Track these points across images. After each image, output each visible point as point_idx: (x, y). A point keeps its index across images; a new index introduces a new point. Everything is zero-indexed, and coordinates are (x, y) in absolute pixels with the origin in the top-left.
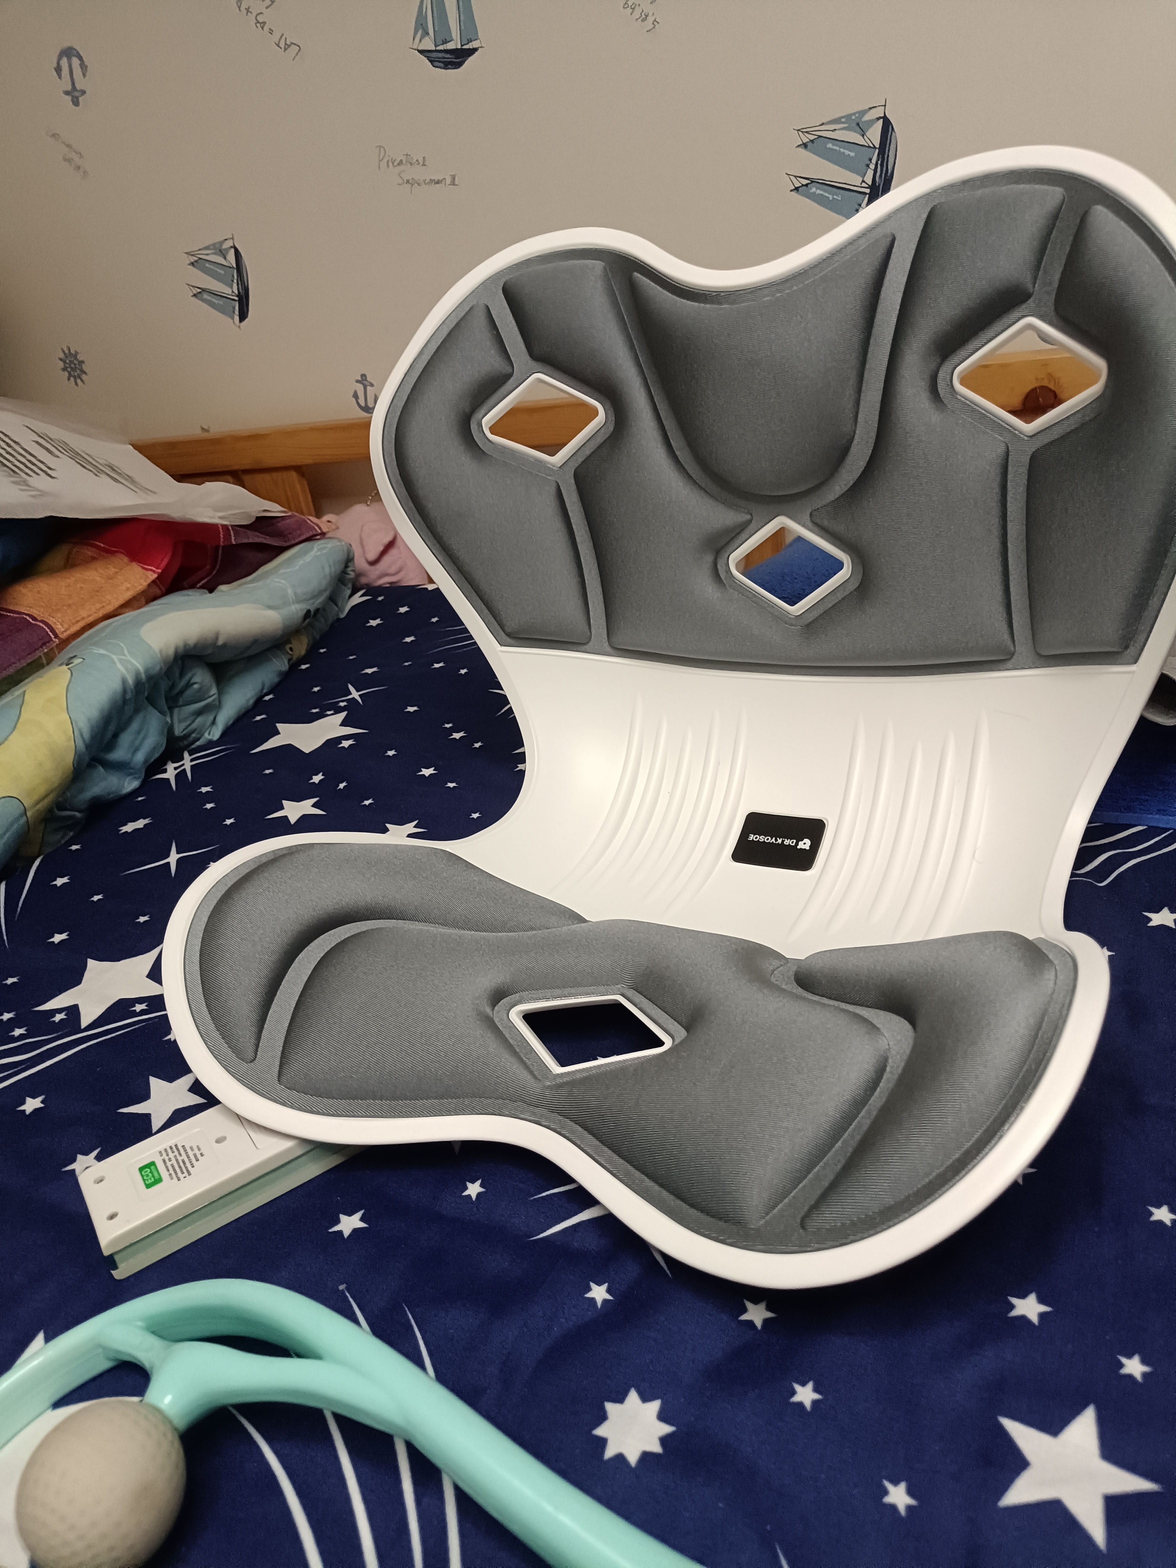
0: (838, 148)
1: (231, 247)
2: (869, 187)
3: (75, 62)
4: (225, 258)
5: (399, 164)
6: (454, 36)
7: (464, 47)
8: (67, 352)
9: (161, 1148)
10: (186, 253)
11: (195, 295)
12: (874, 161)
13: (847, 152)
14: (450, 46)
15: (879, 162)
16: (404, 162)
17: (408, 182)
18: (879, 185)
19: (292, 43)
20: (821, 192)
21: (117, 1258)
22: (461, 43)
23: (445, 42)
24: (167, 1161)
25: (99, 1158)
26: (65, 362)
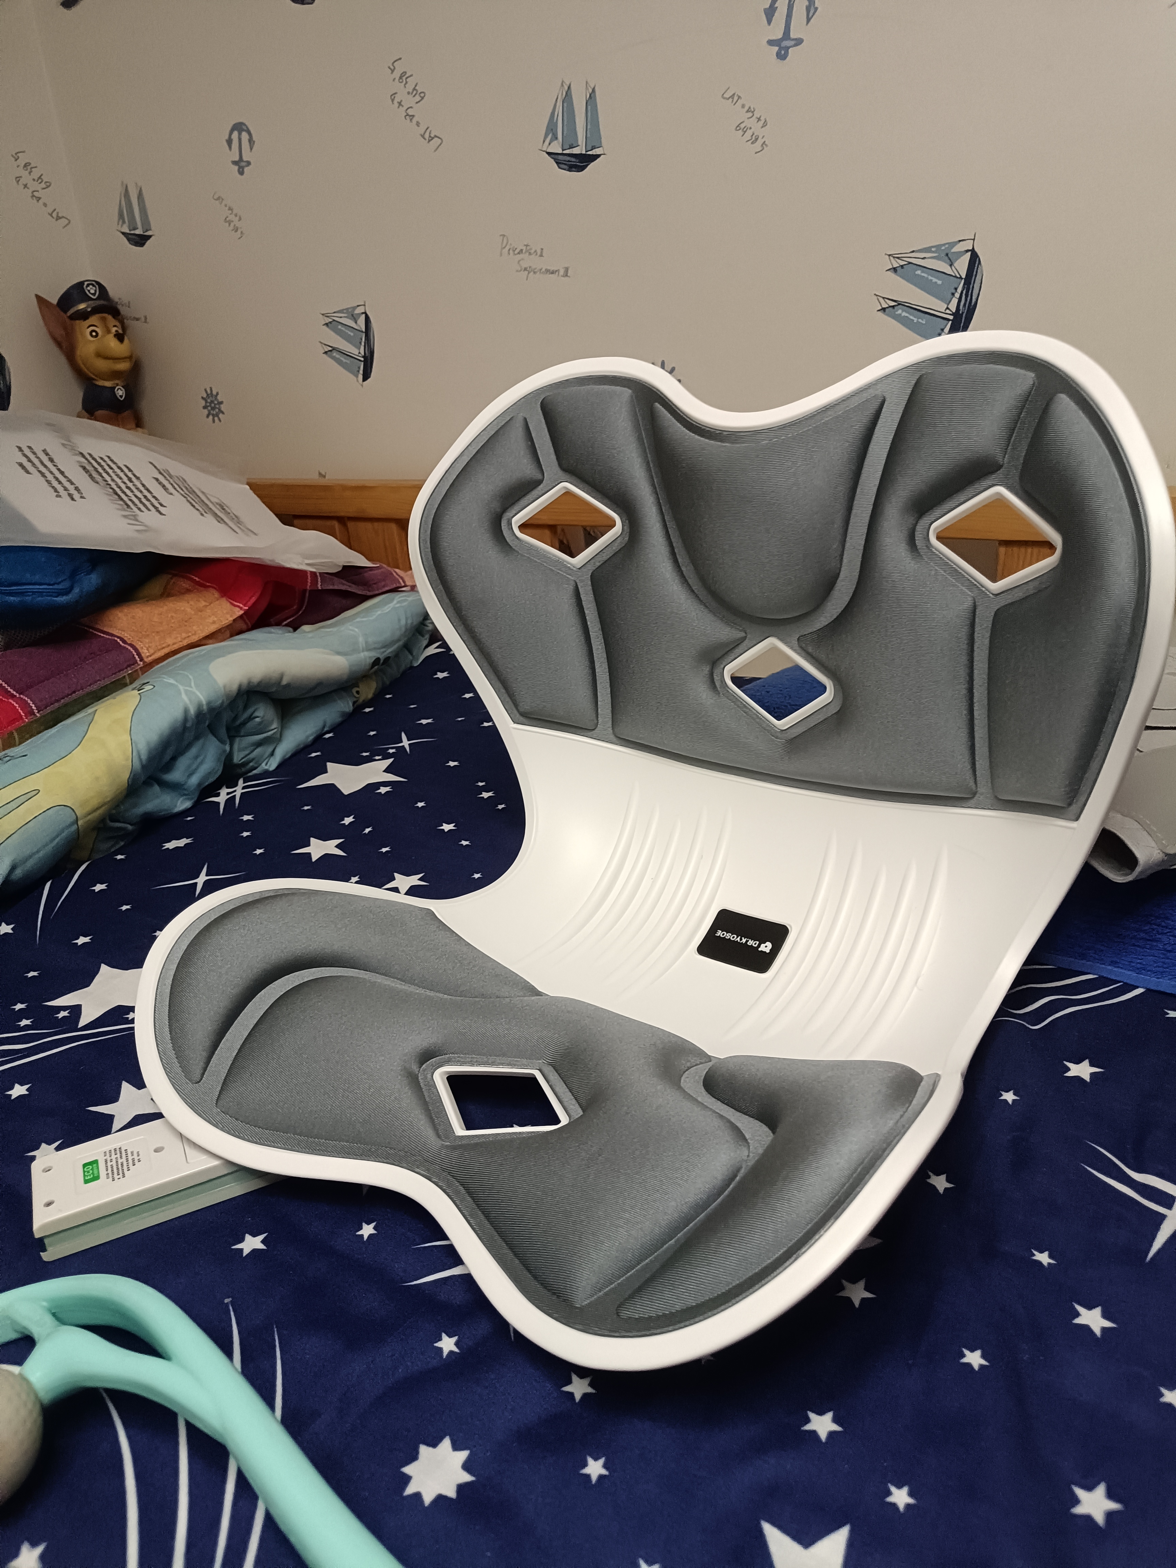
0: (925, 275)
1: (363, 313)
2: (953, 314)
3: (245, 135)
4: (356, 323)
5: (519, 253)
6: (580, 143)
7: (588, 153)
8: (209, 392)
9: (107, 1149)
10: (323, 314)
11: (326, 353)
12: (959, 290)
13: (934, 280)
14: (576, 151)
15: (964, 292)
16: (524, 251)
17: (525, 269)
18: (963, 313)
19: (436, 136)
20: (907, 315)
21: (46, 1241)
22: (586, 149)
23: (571, 147)
24: (109, 1162)
25: (58, 1149)
26: (206, 402)
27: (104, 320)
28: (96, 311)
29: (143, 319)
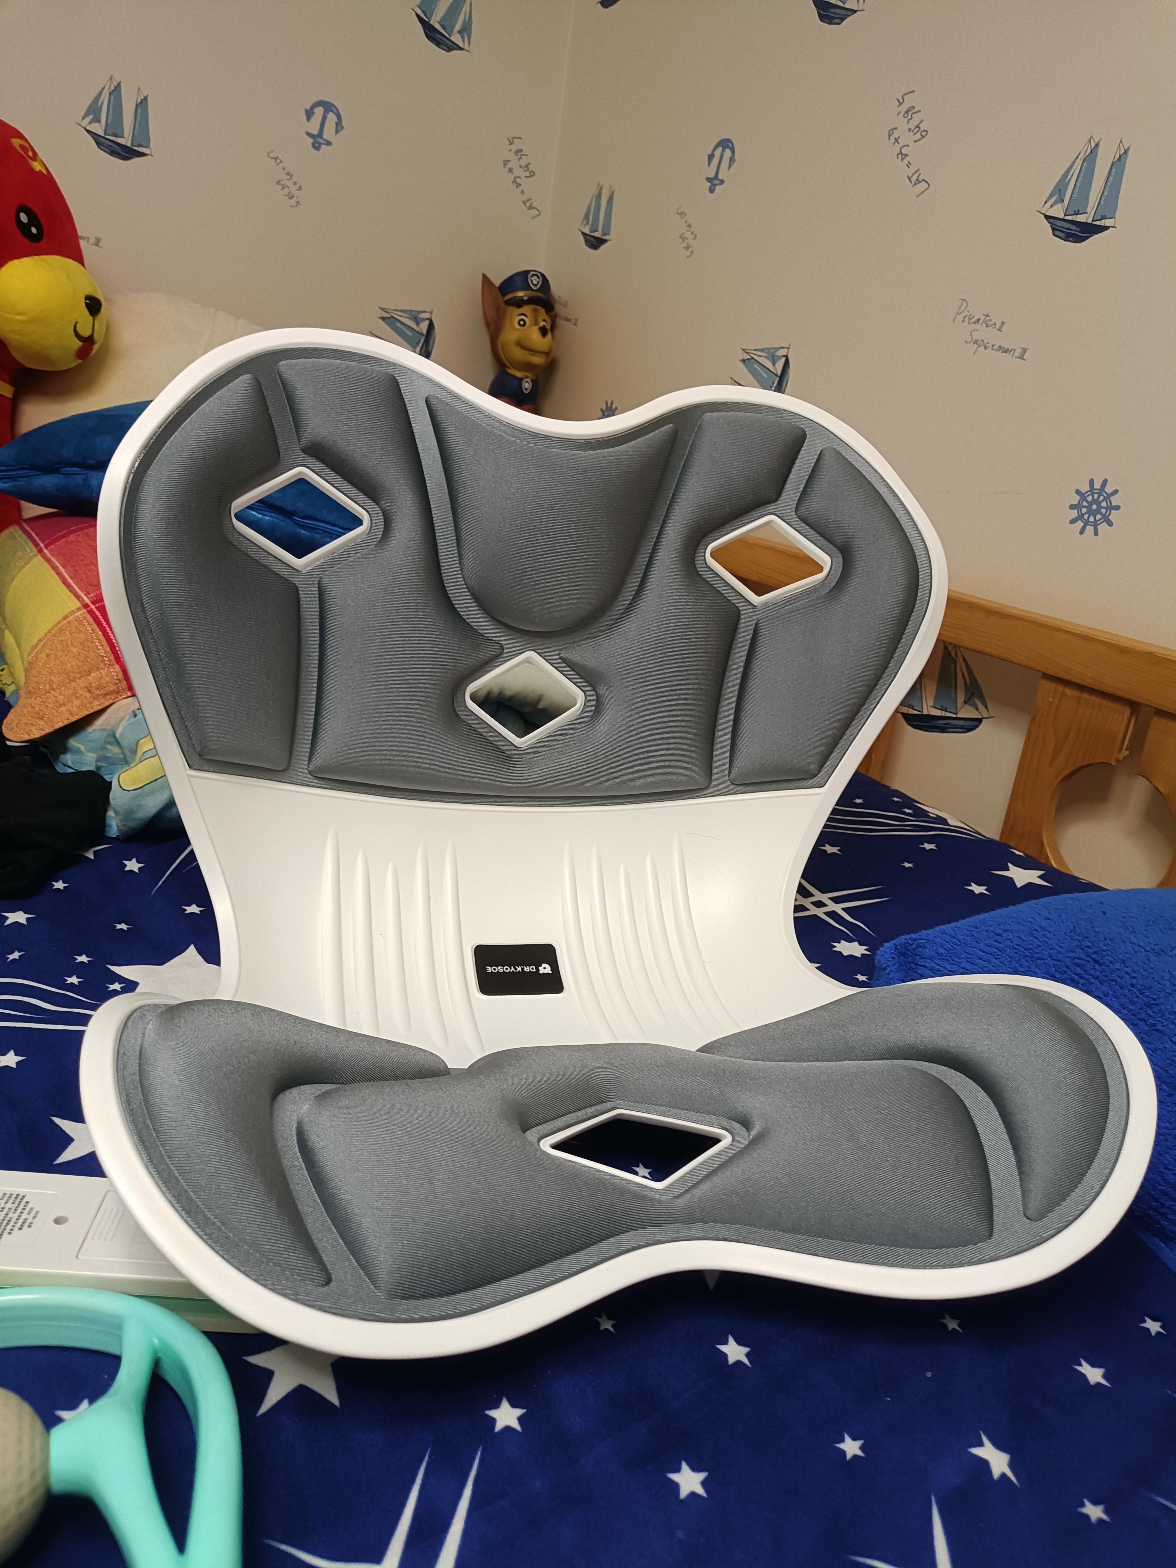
1: (784, 356)
3: (728, 152)
4: (774, 365)
5: (974, 323)
6: (1089, 210)
7: (1095, 223)
10: (743, 350)
14: (1081, 218)
16: (981, 322)
17: (976, 342)
19: (924, 180)
22: (1093, 218)
23: (1077, 213)
27: (536, 311)
28: (531, 301)
29: (574, 321)
